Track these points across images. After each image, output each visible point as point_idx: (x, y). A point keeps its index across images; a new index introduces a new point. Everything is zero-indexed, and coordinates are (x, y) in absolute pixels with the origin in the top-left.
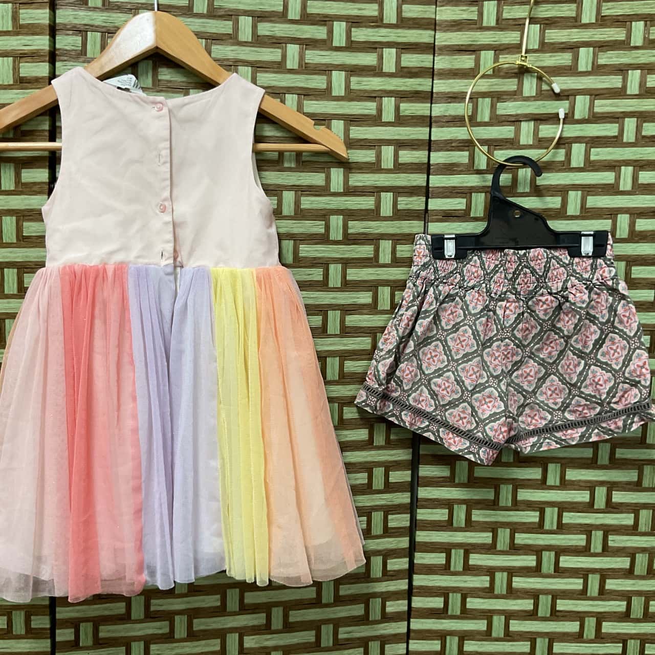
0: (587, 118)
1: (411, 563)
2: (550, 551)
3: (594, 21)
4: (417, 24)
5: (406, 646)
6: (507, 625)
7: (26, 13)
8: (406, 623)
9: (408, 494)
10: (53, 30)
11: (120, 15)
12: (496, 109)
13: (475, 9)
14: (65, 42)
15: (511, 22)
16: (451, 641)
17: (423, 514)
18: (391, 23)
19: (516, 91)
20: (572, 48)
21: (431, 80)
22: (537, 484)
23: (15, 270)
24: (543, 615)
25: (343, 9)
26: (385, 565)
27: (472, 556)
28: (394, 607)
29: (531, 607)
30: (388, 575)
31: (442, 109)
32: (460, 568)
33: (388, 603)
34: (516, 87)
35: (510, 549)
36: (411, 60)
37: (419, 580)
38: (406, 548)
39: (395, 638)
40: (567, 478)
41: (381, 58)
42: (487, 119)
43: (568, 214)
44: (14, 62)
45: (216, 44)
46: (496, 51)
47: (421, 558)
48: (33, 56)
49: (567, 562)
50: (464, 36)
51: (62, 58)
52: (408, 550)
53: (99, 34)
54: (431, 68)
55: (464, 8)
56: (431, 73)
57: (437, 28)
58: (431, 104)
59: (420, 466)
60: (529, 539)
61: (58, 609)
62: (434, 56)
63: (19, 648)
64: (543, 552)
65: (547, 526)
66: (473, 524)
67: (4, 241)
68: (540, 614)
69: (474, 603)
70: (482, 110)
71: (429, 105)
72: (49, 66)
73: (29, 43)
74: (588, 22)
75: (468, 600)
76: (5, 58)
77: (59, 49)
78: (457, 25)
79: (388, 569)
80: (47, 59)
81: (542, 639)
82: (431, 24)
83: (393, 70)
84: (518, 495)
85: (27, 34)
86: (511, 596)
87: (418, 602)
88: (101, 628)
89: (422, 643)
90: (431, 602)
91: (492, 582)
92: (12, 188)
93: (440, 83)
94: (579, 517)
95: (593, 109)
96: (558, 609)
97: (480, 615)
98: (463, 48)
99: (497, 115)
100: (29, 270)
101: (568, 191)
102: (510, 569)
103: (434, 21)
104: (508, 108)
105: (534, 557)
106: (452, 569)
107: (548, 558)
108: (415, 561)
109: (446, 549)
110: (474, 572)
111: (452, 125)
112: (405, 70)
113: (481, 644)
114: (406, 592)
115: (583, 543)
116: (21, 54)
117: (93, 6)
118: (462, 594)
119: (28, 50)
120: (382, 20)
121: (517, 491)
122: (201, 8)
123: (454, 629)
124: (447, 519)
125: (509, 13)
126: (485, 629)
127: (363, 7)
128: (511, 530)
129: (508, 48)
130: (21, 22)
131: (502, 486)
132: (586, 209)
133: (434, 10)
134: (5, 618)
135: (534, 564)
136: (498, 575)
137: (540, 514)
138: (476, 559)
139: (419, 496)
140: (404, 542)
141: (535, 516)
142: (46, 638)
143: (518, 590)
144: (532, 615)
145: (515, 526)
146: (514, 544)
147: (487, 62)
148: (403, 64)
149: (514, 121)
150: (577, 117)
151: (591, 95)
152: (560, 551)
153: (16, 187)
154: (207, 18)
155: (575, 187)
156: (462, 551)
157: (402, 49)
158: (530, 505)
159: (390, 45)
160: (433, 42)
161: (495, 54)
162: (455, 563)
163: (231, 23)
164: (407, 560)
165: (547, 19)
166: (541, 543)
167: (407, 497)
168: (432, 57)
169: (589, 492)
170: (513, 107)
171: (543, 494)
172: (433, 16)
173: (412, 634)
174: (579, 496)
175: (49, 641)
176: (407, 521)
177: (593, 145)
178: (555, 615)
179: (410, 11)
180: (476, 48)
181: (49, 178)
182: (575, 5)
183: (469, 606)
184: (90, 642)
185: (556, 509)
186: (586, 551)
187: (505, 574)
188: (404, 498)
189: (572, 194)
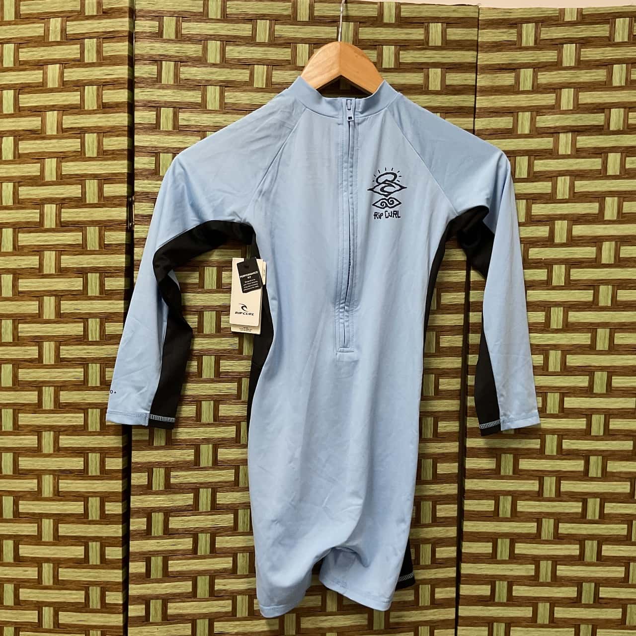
0: (622, 129)
1: (459, 551)
2: (593, 540)
3: (626, 40)
4: (460, 45)
5: (454, 632)
6: (552, 612)
7: (109, 47)
8: (454, 609)
9: (456, 485)
10: (131, 61)
11: (191, 46)
12: (535, 121)
13: (514, 31)
14: (143, 70)
15: (548, 42)
16: (497, 626)
17: (470, 505)
18: (436, 45)
19: (554, 105)
20: (606, 65)
21: (474, 96)
22: (580, 475)
23: (98, 275)
24: (587, 603)
25: (392, 34)
26: (433, 552)
27: (517, 545)
28: (443, 593)
29: (575, 595)
30: (436, 563)
31: (484, 123)
32: (506, 557)
33: (437, 590)
34: (554, 101)
35: (554, 538)
36: (455, 79)
37: (467, 569)
38: (454, 537)
39: (443, 624)
40: (609, 469)
41: (427, 77)
42: (527, 131)
43: (606, 218)
44: (98, 89)
45: (276, 70)
46: (534, 68)
47: (468, 548)
48: (114, 84)
49: (609, 550)
50: (504, 56)
51: (140, 85)
52: (455, 539)
53: (173, 63)
54: (473, 86)
55: (505, 30)
56: (473, 90)
57: (479, 49)
58: (474, 118)
59: (467, 459)
60: (572, 528)
61: (130, 586)
62: (477, 75)
63: (94, 622)
64: (586, 542)
65: (589, 517)
66: (518, 515)
67: (88, 249)
68: (583, 602)
69: (520, 591)
70: (522, 123)
71: (473, 119)
72: (128, 93)
73: (111, 72)
74: (621, 41)
75: (514, 587)
76: (90, 87)
77: (137, 77)
78: (497, 46)
79: (437, 557)
80: (126, 86)
81: (586, 626)
82: (474, 45)
83: (438, 88)
84: (561, 487)
85: (109, 65)
86: (555, 584)
87: (465, 590)
88: (170, 605)
89: (471, 630)
90: (479, 590)
91: (537, 569)
92: (96, 201)
93: (482, 100)
94: (620, 507)
95: (628, 121)
96: (600, 596)
97: (526, 603)
98: (504, 67)
99: (537, 128)
100: (110, 274)
101: (605, 198)
102: (553, 558)
103: (476, 44)
104: (547, 121)
105: (578, 546)
106: (499, 558)
107: (591, 547)
108: (463, 551)
109: (492, 538)
110: (520, 561)
111: (494, 137)
112: (451, 88)
113: (527, 631)
114: (455, 579)
115: (625, 532)
116: (104, 82)
117: (168, 38)
118: (508, 582)
119: (111, 79)
120: (428, 43)
121: (560, 483)
122: (263, 37)
123: (501, 615)
124: (493, 510)
125: (547, 33)
126: (531, 615)
127: (410, 32)
128: (555, 520)
129: (546, 66)
130: (105, 54)
131: (546, 478)
132: (623, 214)
133: (476, 32)
134: (83, 592)
135: (577, 553)
136: (543, 564)
137: (583, 505)
138: (521, 548)
139: (466, 488)
140: (452, 532)
141: (578, 507)
142: (119, 613)
143: (562, 578)
144: (576, 602)
145: (559, 517)
146: (558, 533)
147: (527, 80)
148: (448, 82)
149: (553, 133)
150: (612, 128)
151: (625, 108)
152: (603, 540)
153: (99, 201)
154: (268, 47)
155: (612, 194)
156: (507, 541)
157: (447, 68)
158: (573, 496)
159: (435, 65)
160: (475, 62)
161: (534, 72)
162: (501, 552)
163: (290, 50)
164: (455, 548)
165: (582, 39)
166: (584, 532)
167: (454, 489)
168: (474, 75)
169: (629, 483)
170: (552, 120)
171: (585, 485)
172: (476, 38)
173: (460, 621)
174: (619, 486)
175: (121, 616)
176: (455, 511)
177: (628, 154)
178: (599, 602)
179: (455, 34)
180: (516, 66)
181: (128, 192)
182: (608, 26)
183: (514, 594)
184: (159, 618)
185: (598, 500)
186: (627, 540)
187: (550, 562)
188: (451, 489)
189: (609, 200)
